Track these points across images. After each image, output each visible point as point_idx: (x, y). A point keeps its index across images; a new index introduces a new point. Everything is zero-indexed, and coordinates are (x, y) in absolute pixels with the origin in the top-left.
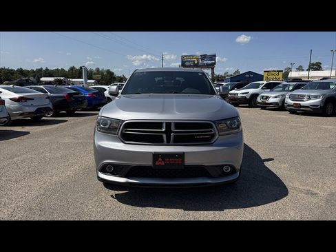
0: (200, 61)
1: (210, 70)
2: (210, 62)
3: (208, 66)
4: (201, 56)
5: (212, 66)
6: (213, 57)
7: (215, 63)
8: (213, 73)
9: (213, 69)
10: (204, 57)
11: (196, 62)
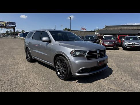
0: (7, 25)
1: (13, 29)
2: (12, 26)
3: (11, 27)
4: (7, 22)
5: (14, 28)
6: (14, 23)
7: (15, 26)
8: (14, 30)
9: (14, 29)
10: (9, 23)
11: (5, 25)
